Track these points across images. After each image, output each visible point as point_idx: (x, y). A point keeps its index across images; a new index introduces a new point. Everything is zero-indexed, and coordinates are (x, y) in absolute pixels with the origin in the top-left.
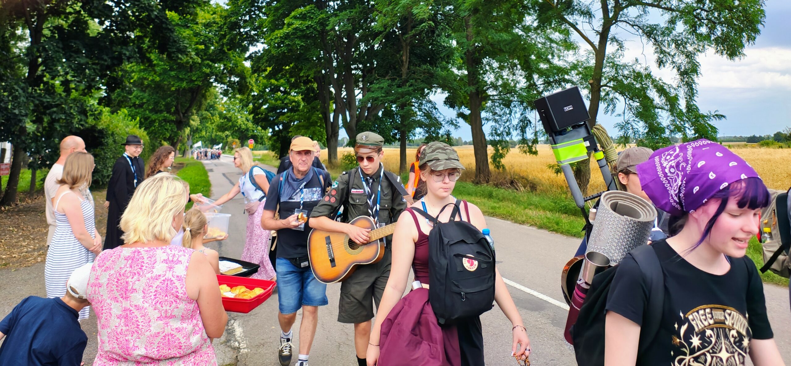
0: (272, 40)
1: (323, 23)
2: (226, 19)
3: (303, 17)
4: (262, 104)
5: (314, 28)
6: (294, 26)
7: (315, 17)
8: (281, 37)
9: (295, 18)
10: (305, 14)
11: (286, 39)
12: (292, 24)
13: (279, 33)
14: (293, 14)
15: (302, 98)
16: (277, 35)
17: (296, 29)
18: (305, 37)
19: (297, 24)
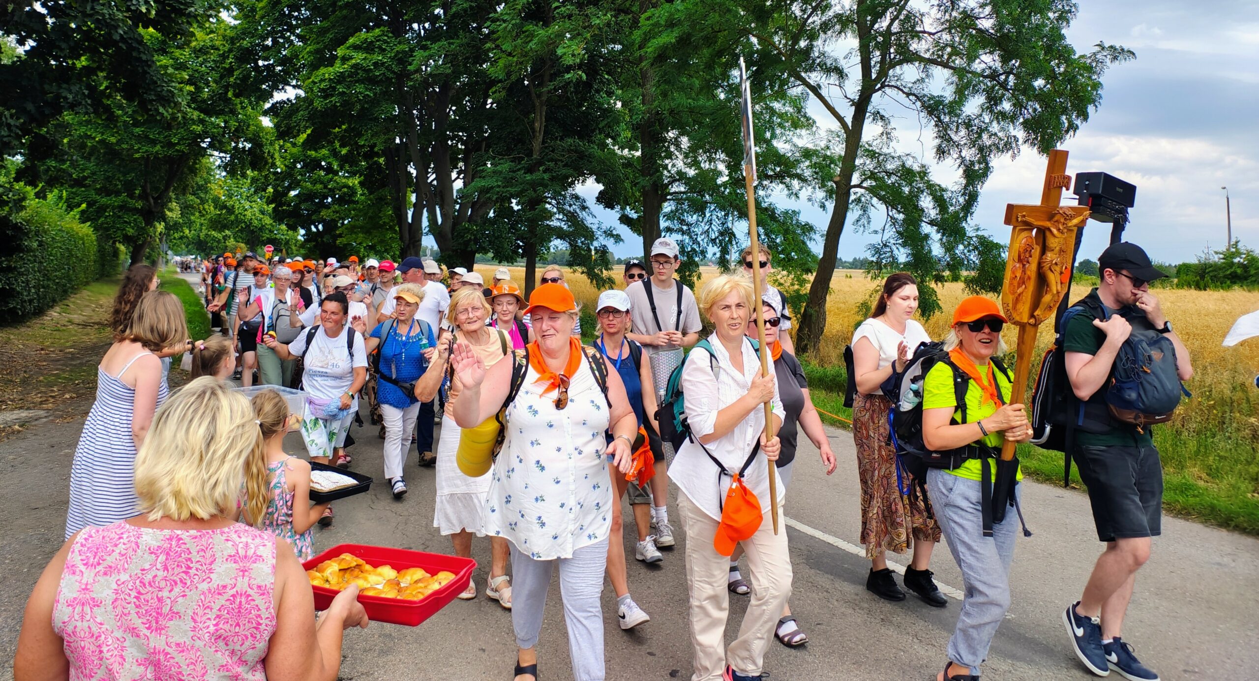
0: (314, 83)
1: (403, 59)
2: (233, 43)
3: (368, 47)
4: (290, 188)
5: (386, 68)
6: (353, 61)
7: (388, 49)
8: (330, 79)
9: (356, 48)
10: (372, 42)
11: (339, 82)
12: (351, 58)
13: (327, 72)
14: (351, 40)
15: (360, 183)
16: (324, 74)
17: (355, 66)
18: (371, 81)
19: (358, 57)
